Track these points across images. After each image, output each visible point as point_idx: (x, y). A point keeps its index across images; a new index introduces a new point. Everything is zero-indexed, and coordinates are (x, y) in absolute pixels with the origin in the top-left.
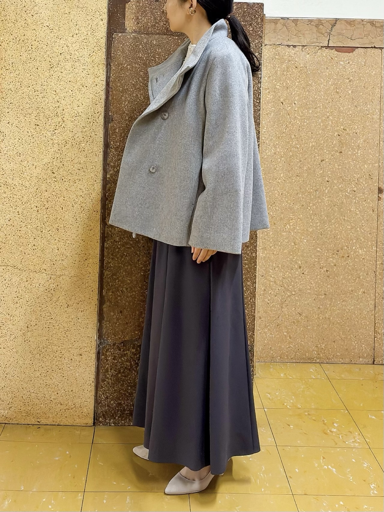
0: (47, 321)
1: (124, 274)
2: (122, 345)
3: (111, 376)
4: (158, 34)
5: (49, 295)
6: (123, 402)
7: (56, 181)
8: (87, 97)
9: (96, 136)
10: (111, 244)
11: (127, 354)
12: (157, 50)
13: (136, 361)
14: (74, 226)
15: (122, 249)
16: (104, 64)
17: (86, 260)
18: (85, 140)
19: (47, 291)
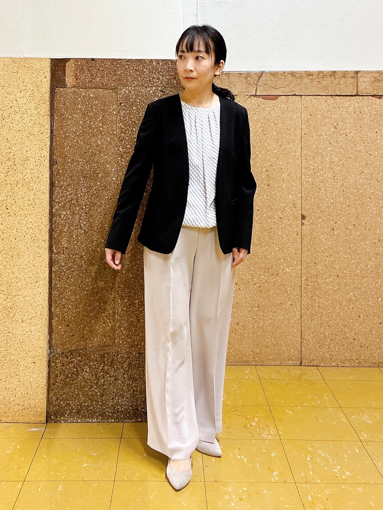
0: (6, 335)
1: (70, 293)
2: (70, 353)
3: (61, 380)
4: (95, 88)
5: (7, 312)
6: (71, 402)
7: (10, 216)
8: (35, 143)
9: (43, 177)
10: (57, 268)
11: (74, 361)
12: (94, 102)
13: (81, 367)
14: (26, 253)
15: (68, 272)
16: (48, 115)
17: (37, 282)
18: (33, 180)
19: (5, 309)
